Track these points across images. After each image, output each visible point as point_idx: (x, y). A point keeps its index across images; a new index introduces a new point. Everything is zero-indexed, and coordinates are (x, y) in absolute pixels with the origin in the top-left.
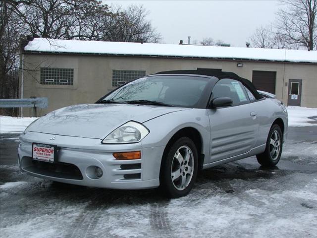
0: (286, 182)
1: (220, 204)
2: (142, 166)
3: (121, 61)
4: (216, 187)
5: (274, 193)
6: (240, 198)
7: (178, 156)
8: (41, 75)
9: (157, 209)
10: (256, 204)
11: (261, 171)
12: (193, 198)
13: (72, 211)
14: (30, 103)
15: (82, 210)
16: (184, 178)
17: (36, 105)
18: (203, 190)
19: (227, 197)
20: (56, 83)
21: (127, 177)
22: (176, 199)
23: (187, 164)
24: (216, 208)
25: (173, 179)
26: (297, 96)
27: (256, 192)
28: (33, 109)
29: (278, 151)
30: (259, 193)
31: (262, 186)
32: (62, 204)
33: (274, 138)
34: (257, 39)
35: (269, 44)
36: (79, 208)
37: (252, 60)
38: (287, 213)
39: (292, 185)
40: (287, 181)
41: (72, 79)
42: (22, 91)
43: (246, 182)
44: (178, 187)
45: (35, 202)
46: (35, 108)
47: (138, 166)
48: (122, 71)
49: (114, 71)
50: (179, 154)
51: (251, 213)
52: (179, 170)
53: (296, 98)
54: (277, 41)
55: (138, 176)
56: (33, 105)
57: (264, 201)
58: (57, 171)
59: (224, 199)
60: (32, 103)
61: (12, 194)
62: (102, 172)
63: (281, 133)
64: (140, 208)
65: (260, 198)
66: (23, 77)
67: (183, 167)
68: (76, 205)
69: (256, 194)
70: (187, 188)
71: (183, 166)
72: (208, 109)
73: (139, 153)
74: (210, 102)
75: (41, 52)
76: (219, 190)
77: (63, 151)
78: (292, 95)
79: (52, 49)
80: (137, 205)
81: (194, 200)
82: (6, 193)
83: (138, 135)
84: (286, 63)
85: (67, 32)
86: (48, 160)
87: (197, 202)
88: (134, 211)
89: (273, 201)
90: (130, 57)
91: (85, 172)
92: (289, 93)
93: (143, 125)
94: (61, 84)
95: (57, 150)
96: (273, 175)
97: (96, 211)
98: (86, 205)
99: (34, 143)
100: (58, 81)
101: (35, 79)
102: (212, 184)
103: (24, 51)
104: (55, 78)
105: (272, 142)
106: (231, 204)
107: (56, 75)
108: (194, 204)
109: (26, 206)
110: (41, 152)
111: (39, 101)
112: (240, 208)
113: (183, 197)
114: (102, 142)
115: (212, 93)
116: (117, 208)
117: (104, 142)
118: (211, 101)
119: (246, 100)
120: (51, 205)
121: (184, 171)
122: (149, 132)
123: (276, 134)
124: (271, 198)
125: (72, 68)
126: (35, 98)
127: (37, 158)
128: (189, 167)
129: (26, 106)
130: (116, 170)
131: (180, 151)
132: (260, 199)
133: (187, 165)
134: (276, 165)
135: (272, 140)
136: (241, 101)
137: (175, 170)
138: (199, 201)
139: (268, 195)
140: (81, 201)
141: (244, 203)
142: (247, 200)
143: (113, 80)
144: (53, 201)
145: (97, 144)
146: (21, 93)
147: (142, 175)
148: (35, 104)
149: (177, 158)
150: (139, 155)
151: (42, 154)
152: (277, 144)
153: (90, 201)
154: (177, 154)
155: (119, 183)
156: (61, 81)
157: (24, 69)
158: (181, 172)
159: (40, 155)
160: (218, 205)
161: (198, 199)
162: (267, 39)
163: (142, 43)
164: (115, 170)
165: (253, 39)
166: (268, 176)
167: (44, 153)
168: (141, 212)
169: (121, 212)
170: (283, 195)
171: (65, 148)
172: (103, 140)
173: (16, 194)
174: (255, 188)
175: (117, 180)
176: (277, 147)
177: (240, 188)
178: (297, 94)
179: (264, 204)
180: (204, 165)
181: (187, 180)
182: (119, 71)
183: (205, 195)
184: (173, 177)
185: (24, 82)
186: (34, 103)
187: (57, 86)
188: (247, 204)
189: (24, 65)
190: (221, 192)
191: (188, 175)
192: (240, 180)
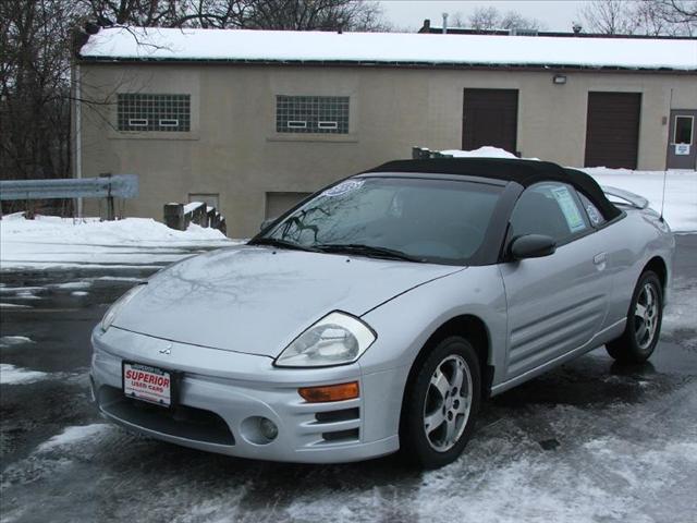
0: (673, 414)
1: (531, 485)
2: (361, 413)
3: (294, 75)
4: (520, 432)
5: (648, 449)
6: (572, 464)
7: (439, 381)
8: (120, 110)
9: (395, 504)
10: (611, 485)
11: (615, 377)
12: (472, 468)
13: (214, 512)
14: (99, 188)
15: (234, 510)
16: (450, 424)
17: (113, 193)
18: (490, 443)
19: (544, 461)
20: (153, 126)
21: (330, 437)
22: (436, 473)
23: (458, 392)
24: (522, 497)
25: (428, 431)
26: (688, 146)
27: (607, 447)
28: (106, 200)
29: (651, 329)
30: (615, 448)
31: (620, 426)
32: (190, 492)
33: (643, 301)
34: (597, 14)
35: (625, 24)
36: (228, 504)
37: (586, 67)
38: (678, 511)
39: (686, 421)
40: (673, 409)
41: (188, 117)
42: (79, 147)
43: (583, 413)
44: (437, 445)
45: (132, 488)
46: (110, 198)
47: (354, 413)
48: (297, 98)
49: (279, 98)
50: (441, 375)
51: (600, 514)
52: (440, 411)
53: (687, 152)
54: (643, 17)
55: (354, 434)
56: (105, 193)
57: (627, 474)
58: (177, 418)
59: (538, 469)
60: (105, 187)
61: (81, 460)
62: (275, 427)
63: (659, 287)
64: (358, 501)
65: (616, 463)
66: (79, 119)
67: (448, 402)
68: (220, 495)
69: (607, 451)
70: (456, 444)
71: (449, 398)
72: (500, 265)
73: (354, 386)
74: (505, 249)
75: (118, 58)
76: (526, 440)
77: (189, 380)
78: (678, 146)
79: (142, 52)
80: (351, 489)
81: (472, 475)
82: (69, 459)
83: (352, 343)
84: (665, 72)
85: (172, 10)
86: (159, 399)
87: (479, 480)
88: (345, 511)
89: (644, 472)
90: (314, 66)
91: (240, 431)
92: (670, 140)
93: (362, 322)
94: (163, 129)
95: (178, 378)
96: (642, 390)
97: (264, 513)
98: (241, 496)
99: (125, 362)
100: (157, 123)
101: (106, 121)
102: (510, 423)
103: (80, 57)
104: (150, 116)
105: (641, 311)
106: (553, 486)
107: (151, 110)
108: (475, 486)
109: (114, 498)
110: (142, 381)
111: (120, 182)
112: (576, 496)
113: (449, 466)
114: (274, 364)
115: (509, 224)
116: (308, 502)
117: (278, 363)
118: (506, 245)
119: (583, 227)
120: (167, 495)
121: (452, 410)
122: (376, 337)
123: (648, 291)
124: (642, 464)
125: (187, 93)
126: (109, 175)
127: (133, 394)
128: (461, 400)
129: (89, 194)
130: (307, 424)
131: (442, 369)
132: (616, 468)
133: (458, 396)
134: (649, 359)
135: (638, 306)
136: (573, 230)
137: (431, 410)
138: (484, 476)
139: (634, 454)
140: (230, 482)
141: (582, 481)
142: (588, 472)
143: (279, 118)
144: (170, 481)
145: (263, 367)
146: (76, 152)
147: (361, 430)
148: (110, 190)
149: (436, 385)
150: (354, 390)
151: (145, 386)
152: (651, 313)
153: (250, 483)
154: (436, 376)
155: (314, 450)
156: (163, 123)
157: (81, 101)
158: (444, 412)
159: (139, 388)
160: (526, 489)
161: (482, 471)
162: (621, 13)
163: (340, 33)
164: (304, 425)
165: (589, 15)
166: (630, 395)
167: (148, 384)
168: (363, 512)
169: (318, 514)
170: (668, 455)
171: (193, 375)
172: (276, 360)
173: (89, 462)
174: (604, 434)
175: (309, 445)
176: (650, 319)
177: (572, 432)
178: (688, 142)
179: (626, 482)
180: (493, 388)
181: (457, 428)
182: (291, 98)
183: (497, 458)
184: (427, 426)
185: (81, 127)
186: (108, 187)
187: (154, 134)
188: (589, 486)
189: (81, 91)
190: (530, 448)
191: (461, 415)
192: (570, 408)
